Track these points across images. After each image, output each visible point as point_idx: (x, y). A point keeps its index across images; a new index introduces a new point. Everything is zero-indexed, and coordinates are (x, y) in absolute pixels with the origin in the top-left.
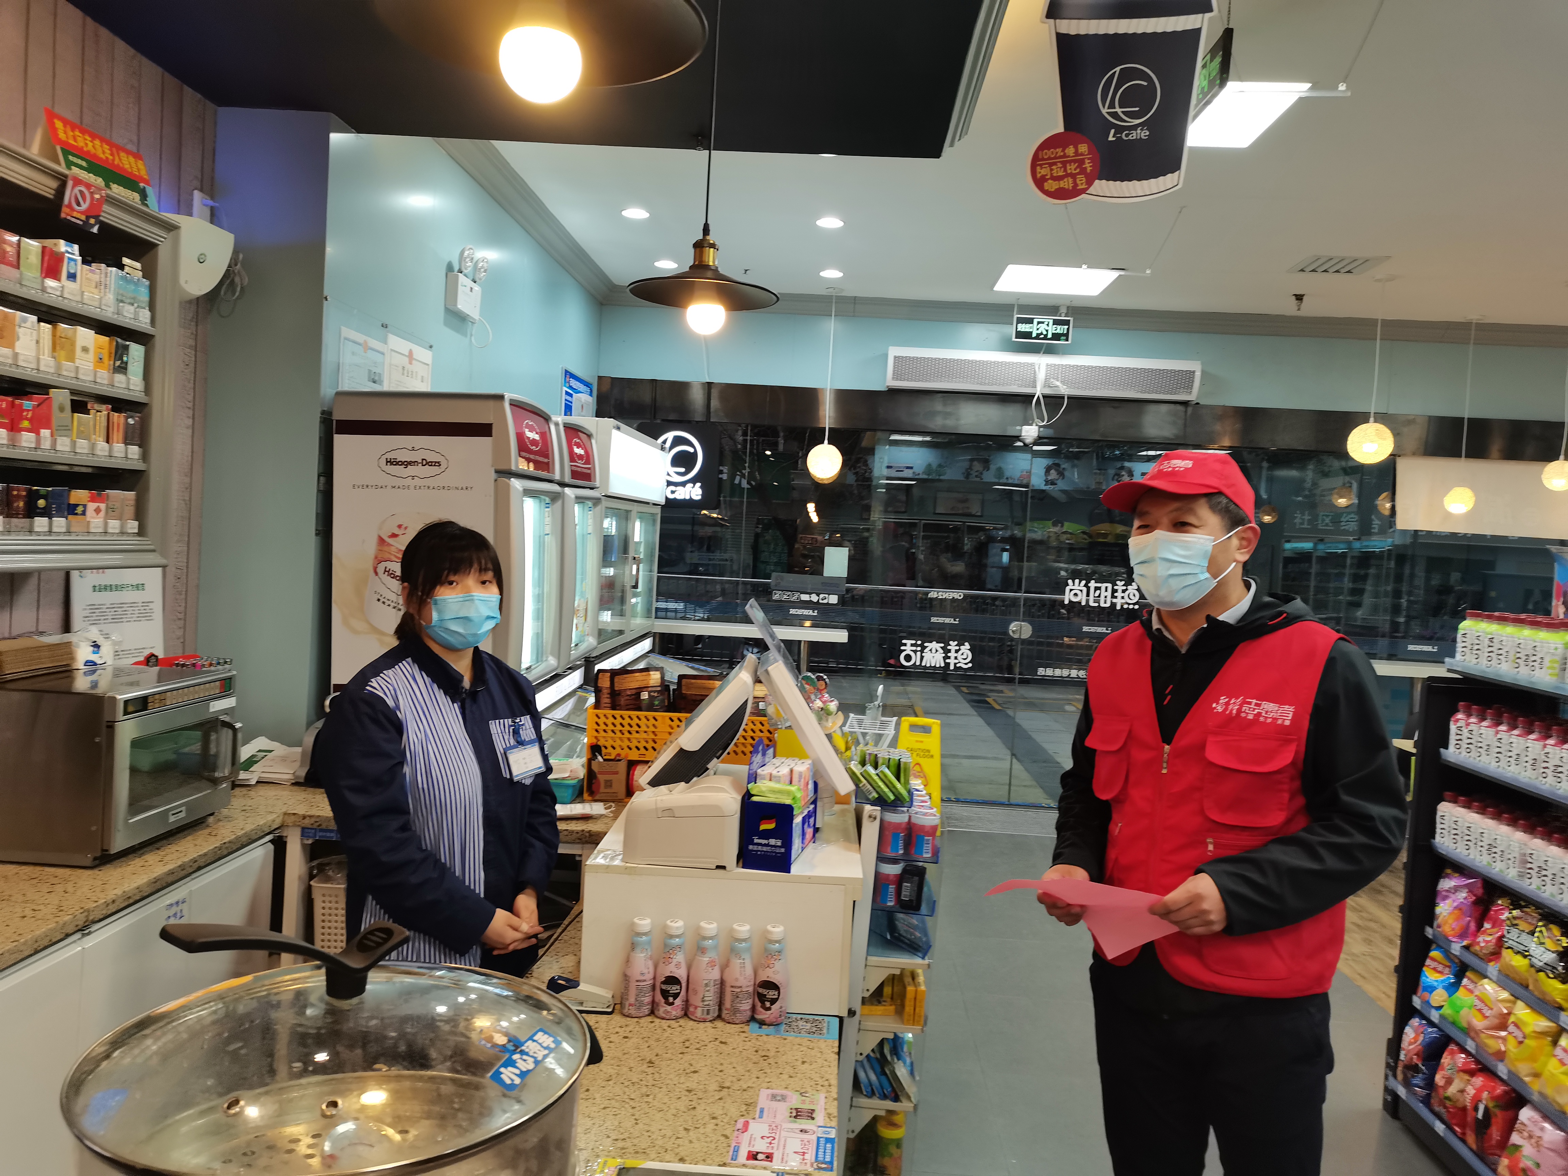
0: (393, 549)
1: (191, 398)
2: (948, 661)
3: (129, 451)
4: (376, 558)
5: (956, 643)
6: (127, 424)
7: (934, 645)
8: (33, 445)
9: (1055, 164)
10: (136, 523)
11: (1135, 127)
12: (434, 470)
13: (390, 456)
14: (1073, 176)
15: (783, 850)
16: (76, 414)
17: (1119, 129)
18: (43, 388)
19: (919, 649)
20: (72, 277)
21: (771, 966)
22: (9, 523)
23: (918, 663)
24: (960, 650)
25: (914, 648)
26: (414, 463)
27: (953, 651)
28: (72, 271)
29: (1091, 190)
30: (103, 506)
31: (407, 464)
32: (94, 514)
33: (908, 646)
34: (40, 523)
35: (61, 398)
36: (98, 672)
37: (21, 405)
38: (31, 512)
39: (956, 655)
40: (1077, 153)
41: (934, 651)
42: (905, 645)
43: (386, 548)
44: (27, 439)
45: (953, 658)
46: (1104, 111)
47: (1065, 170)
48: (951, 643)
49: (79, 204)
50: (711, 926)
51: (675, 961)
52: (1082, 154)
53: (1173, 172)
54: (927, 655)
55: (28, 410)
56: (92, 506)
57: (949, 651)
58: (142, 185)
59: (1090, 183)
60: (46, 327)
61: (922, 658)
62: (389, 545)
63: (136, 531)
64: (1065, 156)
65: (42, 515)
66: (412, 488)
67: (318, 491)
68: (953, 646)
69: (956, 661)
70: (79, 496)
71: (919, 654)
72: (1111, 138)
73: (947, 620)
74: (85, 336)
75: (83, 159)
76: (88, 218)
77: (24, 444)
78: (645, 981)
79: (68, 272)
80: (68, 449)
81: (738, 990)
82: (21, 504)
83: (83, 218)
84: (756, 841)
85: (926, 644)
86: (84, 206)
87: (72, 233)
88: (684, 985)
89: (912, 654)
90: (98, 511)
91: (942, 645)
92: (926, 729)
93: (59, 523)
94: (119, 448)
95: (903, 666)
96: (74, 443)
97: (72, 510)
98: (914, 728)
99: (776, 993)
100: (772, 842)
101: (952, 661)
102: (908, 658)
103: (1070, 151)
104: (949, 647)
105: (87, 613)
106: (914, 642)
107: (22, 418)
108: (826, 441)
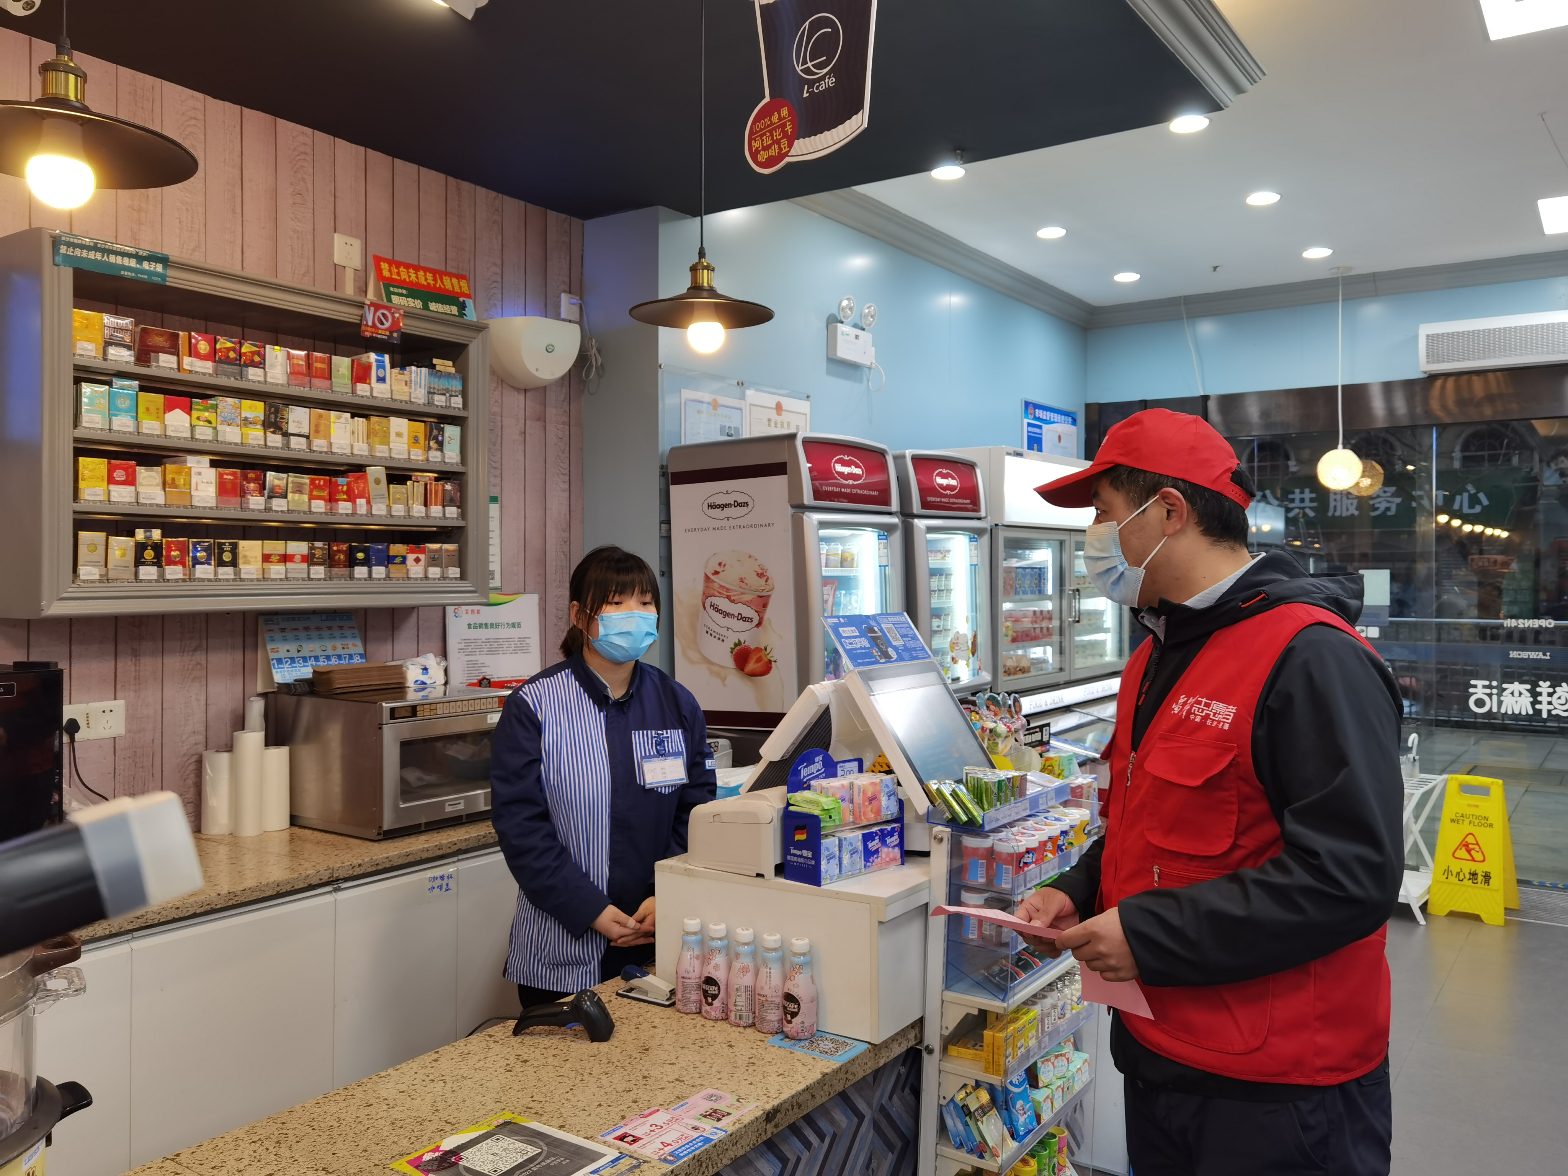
0: (716, 585)
1: (566, 465)
2: (1538, 707)
3: (447, 511)
4: (704, 594)
5: (1548, 683)
6: (444, 490)
7: (1516, 687)
8: (350, 512)
9: (765, 134)
10: (458, 570)
11: (823, 78)
12: (744, 510)
13: (710, 501)
14: (778, 142)
15: (813, 862)
16: (391, 486)
17: (811, 83)
18: (359, 469)
19: (1495, 691)
20: (381, 380)
21: (792, 978)
22: (330, 572)
23: (1495, 710)
24: (1555, 692)
25: (1488, 691)
26: (729, 505)
27: (1545, 694)
28: (381, 376)
29: (792, 152)
30: (422, 557)
31: (723, 506)
32: (414, 563)
33: (1479, 689)
34: (360, 571)
35: (376, 473)
36: (428, 690)
37: (337, 481)
38: (352, 562)
39: (1549, 699)
40: (780, 119)
41: (1516, 694)
42: (1475, 686)
43: (710, 585)
44: (344, 507)
45: (1545, 703)
46: (798, 69)
47: (772, 139)
48: (1541, 683)
49: (382, 324)
50: (746, 932)
51: (713, 963)
52: (785, 118)
53: (856, 113)
54: (1507, 698)
55: (343, 486)
56: (411, 557)
57: (1540, 694)
58: (461, 299)
59: (790, 145)
60: (361, 421)
61: (1500, 703)
62: (713, 581)
63: (458, 576)
64: (772, 124)
65: (362, 565)
66: (728, 528)
67: (661, 537)
68: (1544, 687)
69: (1551, 707)
70: (397, 549)
71: (1495, 698)
72: (805, 95)
73: (1533, 655)
74: (398, 424)
75: (402, 288)
76: (391, 333)
77: (340, 511)
78: (689, 978)
79: (378, 376)
80: (384, 513)
81: (764, 999)
82: (342, 557)
83: (388, 333)
84: (793, 851)
85: (1505, 686)
86: (387, 325)
87: (379, 346)
88: (722, 988)
89: (1486, 698)
90: (417, 560)
91: (1528, 687)
92: (1484, 791)
93: (379, 571)
94: (436, 510)
95: (1476, 715)
96: (389, 508)
97: (388, 560)
98: (1466, 789)
99: (796, 1006)
100: (805, 853)
101: (1544, 708)
102: (1480, 703)
103: (775, 118)
104: (1538, 689)
105: (462, 646)
106: (1487, 683)
107: (338, 492)
108: (1340, 446)
